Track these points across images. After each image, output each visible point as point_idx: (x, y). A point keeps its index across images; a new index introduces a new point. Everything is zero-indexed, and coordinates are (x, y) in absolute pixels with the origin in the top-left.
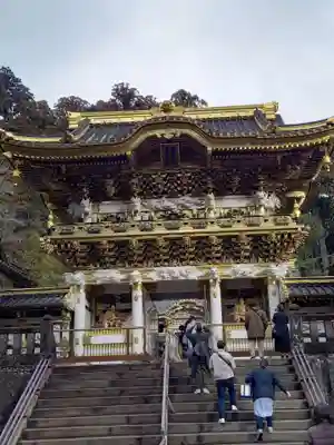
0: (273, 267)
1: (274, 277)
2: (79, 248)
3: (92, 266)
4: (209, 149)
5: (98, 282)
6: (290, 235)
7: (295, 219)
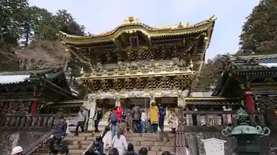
0: (180, 91)
1: (180, 96)
2: (92, 82)
3: (99, 91)
4: (149, 37)
5: (102, 98)
6: (187, 76)
7: (190, 68)
